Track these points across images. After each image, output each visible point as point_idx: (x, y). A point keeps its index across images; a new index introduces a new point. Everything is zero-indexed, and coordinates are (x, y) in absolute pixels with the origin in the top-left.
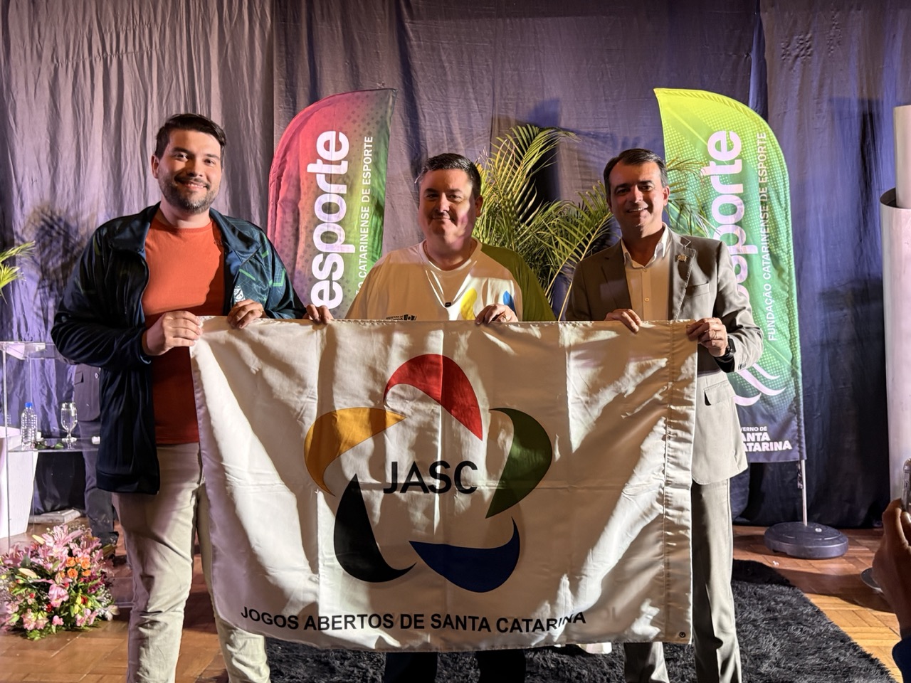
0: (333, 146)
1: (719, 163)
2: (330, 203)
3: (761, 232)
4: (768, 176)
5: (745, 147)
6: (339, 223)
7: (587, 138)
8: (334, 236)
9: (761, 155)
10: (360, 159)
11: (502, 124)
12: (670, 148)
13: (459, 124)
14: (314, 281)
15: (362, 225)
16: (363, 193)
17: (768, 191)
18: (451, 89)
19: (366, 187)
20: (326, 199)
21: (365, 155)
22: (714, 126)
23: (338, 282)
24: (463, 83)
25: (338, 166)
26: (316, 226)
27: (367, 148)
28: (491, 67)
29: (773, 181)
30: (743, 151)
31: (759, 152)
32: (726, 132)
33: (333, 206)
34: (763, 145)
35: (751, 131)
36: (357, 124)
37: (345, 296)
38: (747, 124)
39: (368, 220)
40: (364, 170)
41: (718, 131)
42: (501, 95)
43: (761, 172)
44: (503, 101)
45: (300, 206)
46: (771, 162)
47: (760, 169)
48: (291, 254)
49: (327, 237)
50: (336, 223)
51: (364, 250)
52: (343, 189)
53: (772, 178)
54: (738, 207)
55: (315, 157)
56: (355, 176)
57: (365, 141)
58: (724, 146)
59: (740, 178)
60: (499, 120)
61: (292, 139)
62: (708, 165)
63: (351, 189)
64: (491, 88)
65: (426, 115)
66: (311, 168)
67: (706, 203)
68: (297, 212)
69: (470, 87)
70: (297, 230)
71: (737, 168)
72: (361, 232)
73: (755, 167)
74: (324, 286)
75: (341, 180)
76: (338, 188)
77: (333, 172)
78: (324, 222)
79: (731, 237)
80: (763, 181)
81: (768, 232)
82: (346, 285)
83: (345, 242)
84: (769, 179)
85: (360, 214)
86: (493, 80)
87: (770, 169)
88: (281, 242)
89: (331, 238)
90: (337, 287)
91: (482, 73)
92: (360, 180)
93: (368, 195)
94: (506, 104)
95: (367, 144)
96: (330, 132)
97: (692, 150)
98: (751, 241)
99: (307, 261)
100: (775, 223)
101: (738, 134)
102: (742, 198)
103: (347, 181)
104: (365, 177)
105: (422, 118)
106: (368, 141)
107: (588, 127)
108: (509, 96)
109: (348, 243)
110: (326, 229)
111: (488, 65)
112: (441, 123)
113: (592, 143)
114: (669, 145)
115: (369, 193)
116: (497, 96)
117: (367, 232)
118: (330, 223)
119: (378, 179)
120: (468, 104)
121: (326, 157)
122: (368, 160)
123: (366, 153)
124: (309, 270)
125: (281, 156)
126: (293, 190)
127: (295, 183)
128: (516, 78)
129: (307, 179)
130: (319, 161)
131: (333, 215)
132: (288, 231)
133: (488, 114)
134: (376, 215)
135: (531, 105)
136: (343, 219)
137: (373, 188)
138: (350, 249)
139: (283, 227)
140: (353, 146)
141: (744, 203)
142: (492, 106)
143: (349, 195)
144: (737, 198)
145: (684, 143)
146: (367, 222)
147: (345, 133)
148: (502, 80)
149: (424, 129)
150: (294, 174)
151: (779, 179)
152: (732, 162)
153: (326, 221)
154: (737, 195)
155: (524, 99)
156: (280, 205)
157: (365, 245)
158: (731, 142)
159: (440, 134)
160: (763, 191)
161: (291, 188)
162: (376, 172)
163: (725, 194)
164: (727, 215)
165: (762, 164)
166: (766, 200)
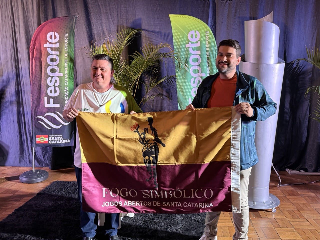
0: (53, 37)
1: (192, 43)
2: (53, 58)
3: (207, 68)
4: (209, 47)
5: (201, 37)
6: (57, 65)
7: (151, 33)
8: (55, 70)
9: (207, 39)
10: (63, 42)
11: (121, 28)
12: (175, 37)
13: (106, 28)
14: (48, 86)
15: (65, 66)
16: (65, 54)
17: (209, 53)
18: (103, 15)
19: (66, 52)
20: (51, 57)
21: (65, 40)
22: (190, 28)
23: (57, 87)
24: (107, 13)
25: (55, 45)
26: (48, 67)
27: (66, 38)
28: (116, 7)
29: (211, 49)
30: (201, 38)
31: (206, 38)
32: (194, 31)
33: (54, 59)
34: (208, 36)
35: (203, 30)
36: (62, 29)
37: (60, 92)
38: (202, 28)
39: (67, 64)
40: (65, 46)
41: (192, 30)
42: (121, 17)
43: (207, 46)
44: (121, 19)
45: (42, 59)
46: (210, 42)
47: (207, 45)
48: (40, 77)
49: (53, 71)
50: (56, 65)
51: (66, 75)
52: (58, 53)
53: (211, 48)
54: (199, 59)
55: (46, 41)
56: (62, 48)
57: (65, 35)
58: (194, 37)
59: (199, 49)
60: (120, 26)
61: (37, 35)
62: (188, 43)
63: (61, 53)
64: (117, 14)
65: (94, 25)
66: (45, 46)
67: (187, 58)
68: (41, 62)
69: (109, 14)
70: (41, 68)
71: (198, 45)
72: (65, 68)
73: (205, 44)
74: (53, 88)
75: (57, 50)
76: (56, 53)
77: (54, 47)
78: (51, 65)
79: (197, 70)
80: (208, 49)
81: (209, 68)
82: (61, 88)
83: (59, 72)
84: (210, 49)
85: (64, 62)
86: (117, 11)
87: (210, 45)
88: (35, 73)
89: (54, 71)
90: (57, 89)
91: (113, 9)
92: (64, 50)
93: (67, 55)
94: (122, 20)
95: (66, 36)
96: (52, 32)
97: (182, 38)
98: (203, 72)
99: (45, 79)
100: (211, 65)
101: (199, 31)
102: (200, 56)
103: (59, 50)
104: (66, 48)
105: (93, 26)
106: (66, 35)
107: (152, 28)
108: (123, 18)
109: (61, 73)
110: (52, 68)
111: (115, 6)
112: (100, 27)
113: (153, 35)
114: (175, 36)
115: (67, 54)
116: (119, 18)
117: (67, 68)
118: (53, 65)
119: (71, 49)
120: (109, 20)
121: (50, 42)
122: (66, 42)
123: (66, 39)
124: (46, 83)
125: (34, 42)
126: (39, 54)
127: (40, 51)
128: (126, 11)
129: (44, 50)
130: (48, 43)
131: (54, 63)
132: (38, 69)
133: (116, 24)
134: (70, 62)
135: (132, 20)
136: (58, 64)
137: (68, 52)
138: (62, 75)
139: (35, 67)
140: (61, 37)
141: (201, 58)
142: (117, 21)
143: (60, 55)
144: (199, 56)
145: (180, 35)
146: (67, 65)
147: (57, 33)
148: (121, 12)
149: (94, 30)
150: (39, 48)
151: (213, 48)
152: (197, 42)
153: (52, 65)
154: (198, 55)
155: (129, 18)
156: (34, 59)
157: (66, 73)
158: (196, 35)
159: (100, 32)
160: (208, 53)
161: (38, 53)
162: (69, 46)
163: (194, 55)
164: (195, 62)
165: (207, 43)
166: (209, 56)
